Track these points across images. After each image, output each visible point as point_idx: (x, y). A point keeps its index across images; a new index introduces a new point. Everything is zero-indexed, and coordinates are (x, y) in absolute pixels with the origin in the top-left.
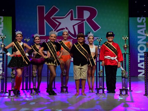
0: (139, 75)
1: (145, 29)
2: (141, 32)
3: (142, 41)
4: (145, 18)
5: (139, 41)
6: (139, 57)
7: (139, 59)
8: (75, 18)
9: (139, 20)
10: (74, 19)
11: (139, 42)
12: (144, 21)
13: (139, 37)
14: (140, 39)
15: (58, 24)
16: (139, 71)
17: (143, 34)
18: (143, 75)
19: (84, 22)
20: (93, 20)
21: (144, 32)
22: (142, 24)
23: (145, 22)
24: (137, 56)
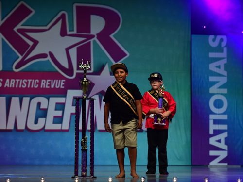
0: (212, 163)
1: (225, 61)
2: (217, 67)
3: (220, 88)
4: (225, 38)
5: (213, 87)
6: (211, 122)
7: (212, 127)
8: (70, 31)
9: (213, 41)
10: (69, 33)
11: (212, 90)
12: (224, 44)
13: (212, 79)
14: (214, 83)
15: (31, 43)
16: (212, 153)
17: (222, 71)
18: (220, 162)
19: (92, 41)
20: (112, 36)
21: (222, 67)
22: (219, 49)
23: (225, 46)
24: (208, 120)
